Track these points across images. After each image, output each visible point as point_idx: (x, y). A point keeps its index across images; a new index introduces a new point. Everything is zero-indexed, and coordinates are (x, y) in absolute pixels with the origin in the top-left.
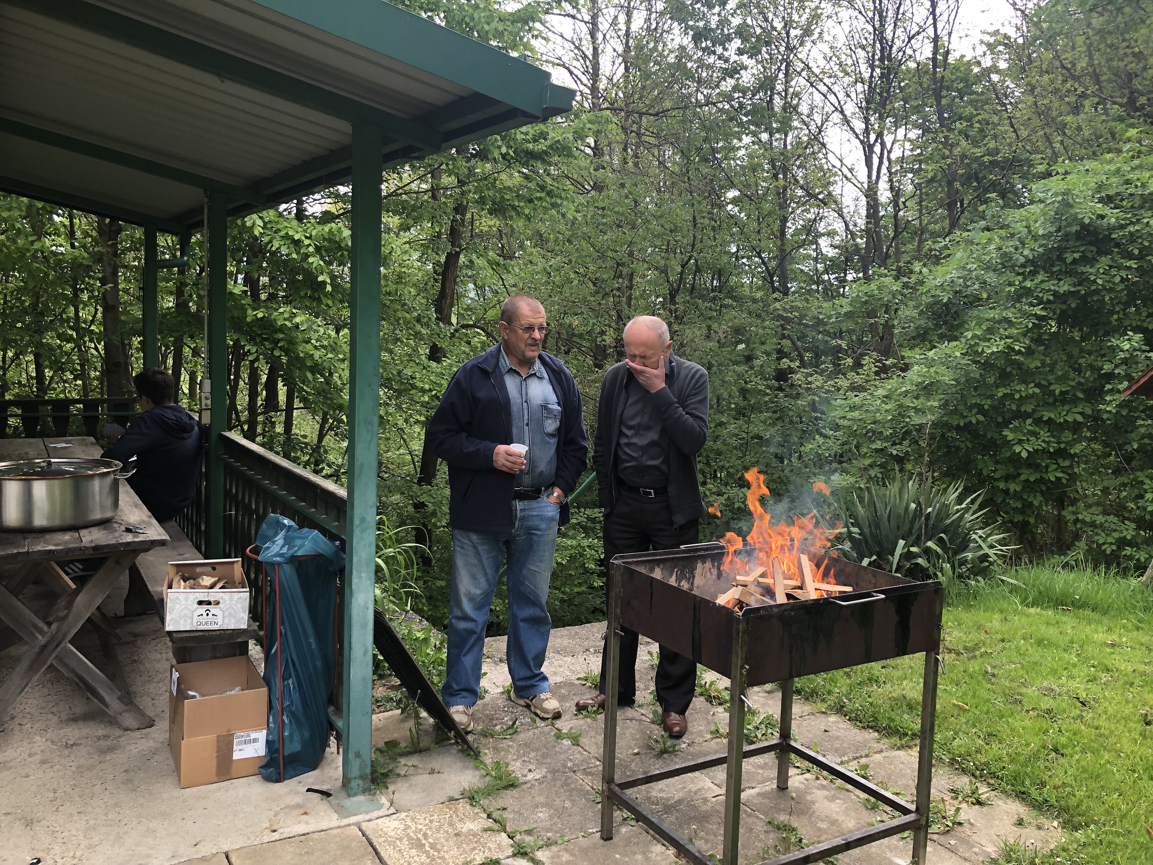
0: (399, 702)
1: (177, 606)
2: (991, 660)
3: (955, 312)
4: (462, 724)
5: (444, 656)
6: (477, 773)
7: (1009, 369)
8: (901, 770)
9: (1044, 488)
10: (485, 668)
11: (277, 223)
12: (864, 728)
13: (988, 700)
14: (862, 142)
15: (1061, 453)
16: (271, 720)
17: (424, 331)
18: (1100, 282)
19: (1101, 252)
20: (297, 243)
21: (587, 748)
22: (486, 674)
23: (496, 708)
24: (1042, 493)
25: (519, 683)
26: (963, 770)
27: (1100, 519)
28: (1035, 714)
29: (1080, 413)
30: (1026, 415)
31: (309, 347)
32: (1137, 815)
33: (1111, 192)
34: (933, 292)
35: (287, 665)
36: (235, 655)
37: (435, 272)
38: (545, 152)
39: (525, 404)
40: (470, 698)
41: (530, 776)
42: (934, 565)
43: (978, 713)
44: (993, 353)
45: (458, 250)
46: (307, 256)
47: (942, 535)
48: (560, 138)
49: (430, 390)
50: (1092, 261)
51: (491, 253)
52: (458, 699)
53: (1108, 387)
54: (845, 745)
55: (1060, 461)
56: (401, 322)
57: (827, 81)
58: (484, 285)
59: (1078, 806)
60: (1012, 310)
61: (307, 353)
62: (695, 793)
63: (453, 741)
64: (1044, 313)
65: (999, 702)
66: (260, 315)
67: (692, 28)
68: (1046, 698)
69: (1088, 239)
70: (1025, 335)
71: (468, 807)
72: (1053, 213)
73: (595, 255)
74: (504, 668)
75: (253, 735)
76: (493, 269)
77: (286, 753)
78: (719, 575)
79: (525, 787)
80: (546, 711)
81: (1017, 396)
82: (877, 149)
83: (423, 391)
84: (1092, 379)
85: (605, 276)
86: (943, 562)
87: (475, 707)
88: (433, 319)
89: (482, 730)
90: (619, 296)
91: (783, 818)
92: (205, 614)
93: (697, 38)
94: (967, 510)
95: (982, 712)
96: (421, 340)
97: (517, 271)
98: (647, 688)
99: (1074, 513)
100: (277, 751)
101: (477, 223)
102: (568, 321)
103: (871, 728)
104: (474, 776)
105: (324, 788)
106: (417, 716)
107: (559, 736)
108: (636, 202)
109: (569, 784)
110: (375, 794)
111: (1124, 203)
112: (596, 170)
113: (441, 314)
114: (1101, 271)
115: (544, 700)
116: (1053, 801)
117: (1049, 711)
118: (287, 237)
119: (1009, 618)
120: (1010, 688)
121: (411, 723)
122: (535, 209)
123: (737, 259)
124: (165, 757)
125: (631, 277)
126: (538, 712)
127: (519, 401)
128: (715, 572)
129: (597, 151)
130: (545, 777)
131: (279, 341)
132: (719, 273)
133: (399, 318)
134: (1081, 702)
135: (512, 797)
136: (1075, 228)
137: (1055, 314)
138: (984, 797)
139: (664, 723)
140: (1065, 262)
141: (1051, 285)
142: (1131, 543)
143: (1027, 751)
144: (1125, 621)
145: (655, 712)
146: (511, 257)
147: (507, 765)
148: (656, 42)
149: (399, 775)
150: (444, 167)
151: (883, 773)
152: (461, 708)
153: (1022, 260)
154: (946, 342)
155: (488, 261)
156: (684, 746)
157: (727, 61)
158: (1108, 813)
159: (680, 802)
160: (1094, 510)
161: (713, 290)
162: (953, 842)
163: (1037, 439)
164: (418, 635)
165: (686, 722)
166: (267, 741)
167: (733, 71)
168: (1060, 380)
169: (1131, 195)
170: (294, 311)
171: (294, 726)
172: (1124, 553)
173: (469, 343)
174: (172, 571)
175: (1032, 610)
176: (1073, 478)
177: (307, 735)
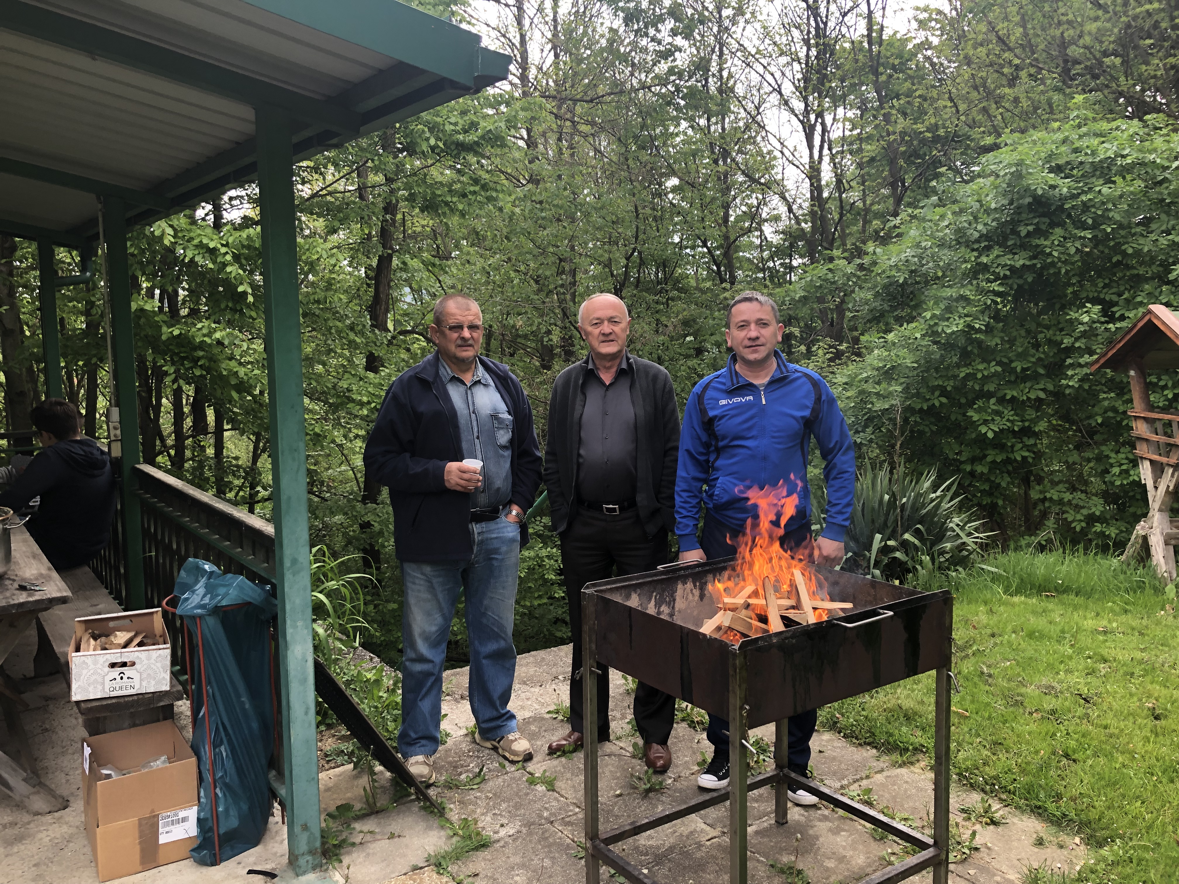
0: (351, 754)
1: (85, 672)
2: (985, 659)
3: (912, 293)
4: (422, 776)
5: (399, 699)
6: (443, 833)
7: (969, 348)
8: (906, 791)
9: (1010, 468)
10: (445, 708)
11: (189, 231)
12: (860, 745)
13: (988, 704)
14: (802, 122)
15: (1026, 432)
16: (202, 794)
17: (358, 340)
18: (1055, 254)
19: (1053, 225)
20: (213, 252)
21: (563, 792)
22: (446, 715)
23: (460, 754)
24: (1009, 473)
25: (484, 726)
26: (971, 785)
27: (1067, 496)
28: (1039, 716)
29: (1041, 390)
30: (989, 395)
31: (233, 363)
32: (1164, 824)
33: (1061, 162)
34: (888, 273)
35: (217, 729)
36: (158, 720)
37: (367, 276)
38: (477, 143)
39: (473, 416)
40: (430, 746)
41: (503, 833)
42: (913, 558)
43: (980, 719)
44: (953, 333)
45: (390, 251)
46: (224, 265)
47: (919, 526)
48: (492, 127)
49: (369, 403)
50: (1046, 234)
51: (425, 254)
52: (416, 748)
53: (1069, 361)
54: (843, 766)
55: (1025, 439)
56: (333, 331)
57: (762, 61)
58: (420, 287)
59: (1100, 820)
60: (970, 287)
61: (230, 371)
62: (688, 837)
63: (413, 797)
64: (1001, 289)
65: (999, 705)
66: (176, 332)
67: (623, 10)
68: (1048, 697)
69: (1041, 210)
70: (983, 312)
71: (435, 876)
72: (1005, 186)
73: (536, 251)
74: (466, 706)
75: (182, 814)
76: (428, 270)
77: (222, 831)
78: (702, 597)
79: (497, 845)
80: (515, 753)
81: (979, 376)
82: (819, 128)
83: (362, 404)
84: (1051, 354)
85: (548, 273)
86: (923, 554)
87: (437, 755)
88: (368, 326)
89: (446, 781)
90: (564, 293)
91: (786, 859)
92: (118, 678)
93: (627, 21)
94: (942, 497)
95: (983, 717)
96: (356, 349)
97: (455, 271)
98: (623, 717)
99: (1041, 492)
100: (211, 829)
101: (409, 224)
102: (512, 322)
103: (869, 744)
104: (440, 838)
105: (267, 867)
106: (372, 773)
107: (532, 781)
108: (574, 193)
109: (547, 838)
110: (326, 870)
111: (1075, 172)
112: (530, 162)
113: (376, 320)
114: (1056, 243)
115: (513, 741)
116: (1072, 814)
117: (1053, 712)
118: (201, 246)
119: (994, 610)
120: (1009, 689)
121: (364, 781)
122: (469, 205)
123: (681, 248)
124: (80, 844)
125: (573, 273)
126: (507, 755)
127: (466, 412)
128: (697, 592)
129: (531, 143)
130: (519, 832)
131: (199, 359)
132: (663, 264)
133: (331, 328)
134: (1085, 699)
135: (484, 859)
136: (1028, 200)
137: (1011, 289)
138: (997, 815)
139: (645, 755)
140: (1019, 236)
141: (1007, 260)
142: (1101, 519)
143: (1037, 759)
144: (1110, 604)
145: (635, 745)
146: (448, 257)
147: (476, 822)
148: (586, 27)
149: (353, 844)
150: (370, 164)
151: (887, 795)
152: (420, 758)
153: (976, 235)
154: (905, 324)
155: (423, 262)
156: (670, 781)
157: (659, 43)
158: (1132, 824)
159: (671, 849)
160: (1061, 487)
161: (659, 283)
162: (972, 872)
163: (1002, 418)
164: (369, 676)
165: (669, 753)
166: (199, 819)
167: (667, 54)
168: (1021, 356)
169: (1081, 163)
170: (213, 326)
171: (230, 800)
172: (1094, 530)
173: (408, 350)
174: (79, 630)
175: (1016, 599)
176: (1038, 455)
177: (245, 807)
